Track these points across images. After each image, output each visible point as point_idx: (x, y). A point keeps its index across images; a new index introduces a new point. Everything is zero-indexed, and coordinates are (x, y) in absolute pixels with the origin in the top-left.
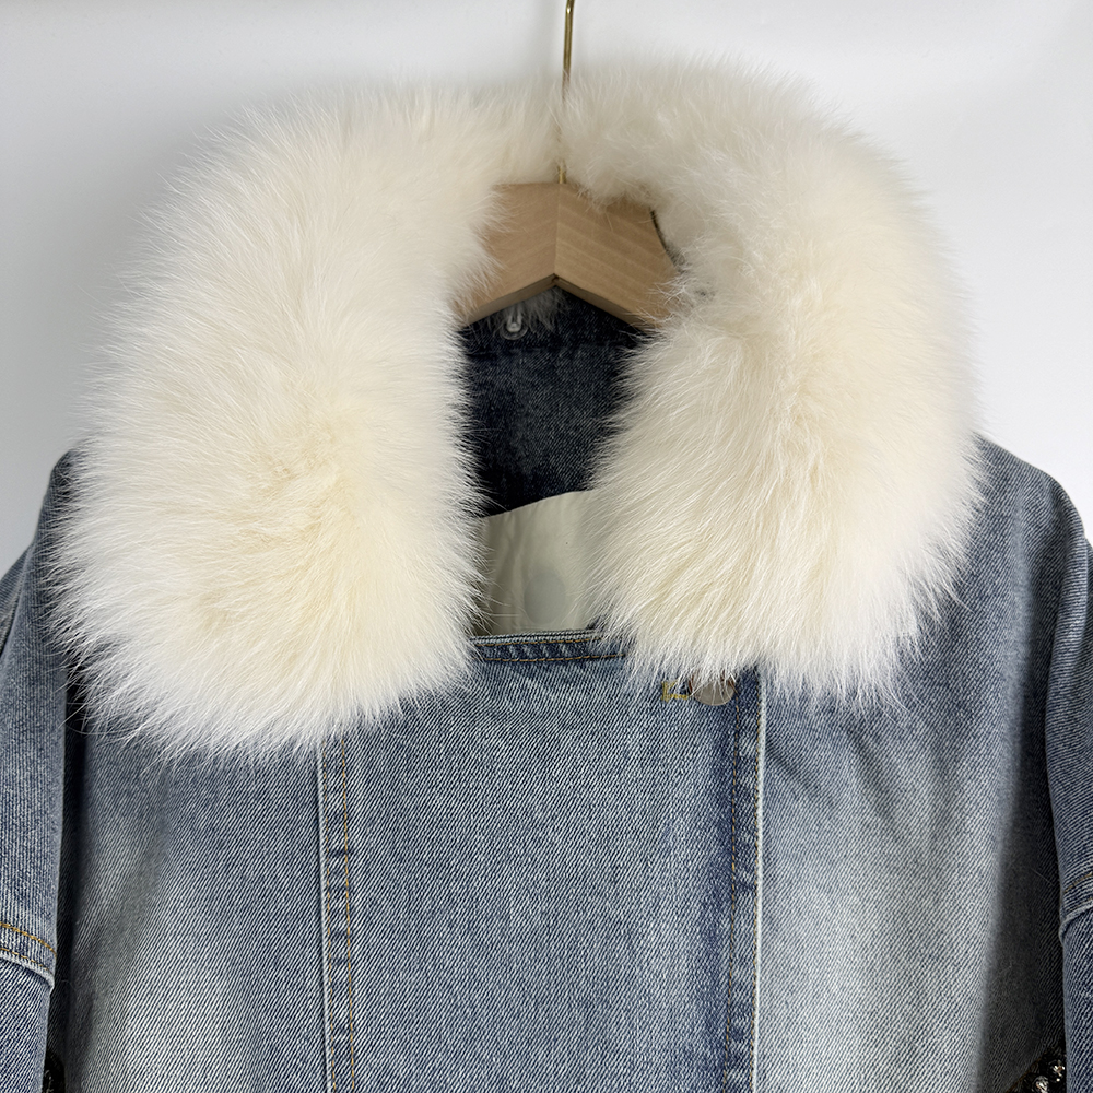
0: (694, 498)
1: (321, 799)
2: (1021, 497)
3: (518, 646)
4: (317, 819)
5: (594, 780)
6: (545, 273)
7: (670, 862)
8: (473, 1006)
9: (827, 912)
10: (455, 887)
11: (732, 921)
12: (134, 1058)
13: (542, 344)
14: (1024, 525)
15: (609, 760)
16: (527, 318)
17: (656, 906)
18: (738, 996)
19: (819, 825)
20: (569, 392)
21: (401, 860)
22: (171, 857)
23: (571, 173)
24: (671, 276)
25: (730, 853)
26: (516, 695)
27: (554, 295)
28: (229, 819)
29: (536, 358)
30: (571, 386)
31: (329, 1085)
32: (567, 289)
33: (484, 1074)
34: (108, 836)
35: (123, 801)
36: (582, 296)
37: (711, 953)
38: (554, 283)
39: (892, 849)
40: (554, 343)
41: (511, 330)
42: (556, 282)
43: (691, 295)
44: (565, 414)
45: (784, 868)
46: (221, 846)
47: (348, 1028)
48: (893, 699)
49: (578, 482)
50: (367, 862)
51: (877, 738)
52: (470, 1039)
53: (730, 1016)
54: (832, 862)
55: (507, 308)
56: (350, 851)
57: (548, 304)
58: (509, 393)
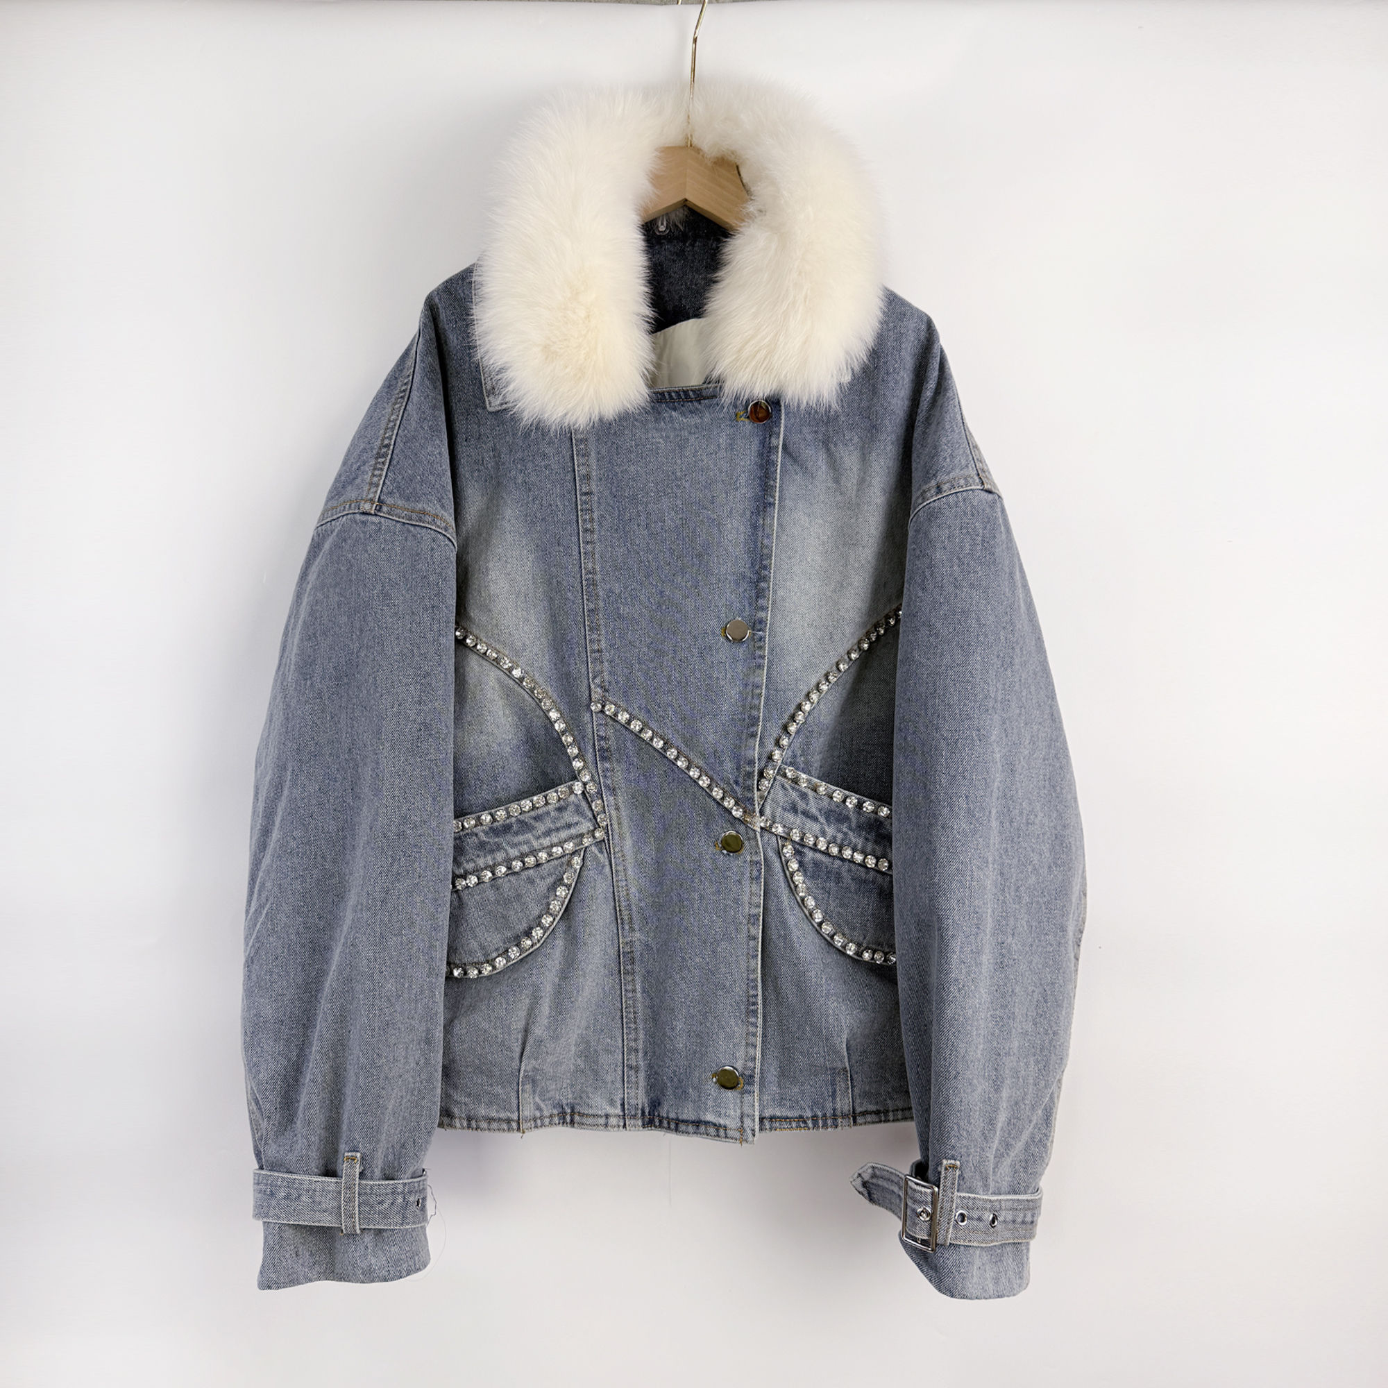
0: (753, 310)
1: (576, 468)
2: (912, 324)
3: (669, 393)
4: (575, 478)
5: (704, 457)
6: (679, 198)
7: (738, 494)
8: (648, 561)
9: (807, 525)
10: (640, 508)
11: (764, 520)
12: (493, 589)
13: (677, 238)
14: (912, 339)
15: (712, 447)
16: (670, 223)
17: (731, 512)
18: (765, 551)
19: (807, 487)
20: (692, 265)
21: (615, 497)
22: (505, 497)
23: (695, 142)
24: (746, 201)
25: (764, 490)
26: (667, 419)
27: (684, 210)
28: (533, 478)
29: (675, 245)
30: (693, 262)
31: (585, 597)
32: (691, 207)
33: (654, 591)
34: (470, 491)
35: (476, 474)
36: (699, 211)
37: (754, 534)
38: (685, 204)
39: (840, 498)
40: (683, 237)
41: (660, 230)
42: (687, 203)
43: (756, 212)
44: (690, 277)
45: (788, 503)
46: (530, 490)
47: (593, 572)
48: (835, 406)
49: (697, 312)
50: (599, 499)
51: (836, 445)
52: (647, 576)
53: (762, 560)
54: (811, 504)
55: (659, 217)
56: (591, 493)
57: (681, 215)
58: (660, 265)
